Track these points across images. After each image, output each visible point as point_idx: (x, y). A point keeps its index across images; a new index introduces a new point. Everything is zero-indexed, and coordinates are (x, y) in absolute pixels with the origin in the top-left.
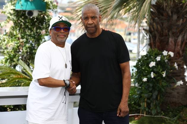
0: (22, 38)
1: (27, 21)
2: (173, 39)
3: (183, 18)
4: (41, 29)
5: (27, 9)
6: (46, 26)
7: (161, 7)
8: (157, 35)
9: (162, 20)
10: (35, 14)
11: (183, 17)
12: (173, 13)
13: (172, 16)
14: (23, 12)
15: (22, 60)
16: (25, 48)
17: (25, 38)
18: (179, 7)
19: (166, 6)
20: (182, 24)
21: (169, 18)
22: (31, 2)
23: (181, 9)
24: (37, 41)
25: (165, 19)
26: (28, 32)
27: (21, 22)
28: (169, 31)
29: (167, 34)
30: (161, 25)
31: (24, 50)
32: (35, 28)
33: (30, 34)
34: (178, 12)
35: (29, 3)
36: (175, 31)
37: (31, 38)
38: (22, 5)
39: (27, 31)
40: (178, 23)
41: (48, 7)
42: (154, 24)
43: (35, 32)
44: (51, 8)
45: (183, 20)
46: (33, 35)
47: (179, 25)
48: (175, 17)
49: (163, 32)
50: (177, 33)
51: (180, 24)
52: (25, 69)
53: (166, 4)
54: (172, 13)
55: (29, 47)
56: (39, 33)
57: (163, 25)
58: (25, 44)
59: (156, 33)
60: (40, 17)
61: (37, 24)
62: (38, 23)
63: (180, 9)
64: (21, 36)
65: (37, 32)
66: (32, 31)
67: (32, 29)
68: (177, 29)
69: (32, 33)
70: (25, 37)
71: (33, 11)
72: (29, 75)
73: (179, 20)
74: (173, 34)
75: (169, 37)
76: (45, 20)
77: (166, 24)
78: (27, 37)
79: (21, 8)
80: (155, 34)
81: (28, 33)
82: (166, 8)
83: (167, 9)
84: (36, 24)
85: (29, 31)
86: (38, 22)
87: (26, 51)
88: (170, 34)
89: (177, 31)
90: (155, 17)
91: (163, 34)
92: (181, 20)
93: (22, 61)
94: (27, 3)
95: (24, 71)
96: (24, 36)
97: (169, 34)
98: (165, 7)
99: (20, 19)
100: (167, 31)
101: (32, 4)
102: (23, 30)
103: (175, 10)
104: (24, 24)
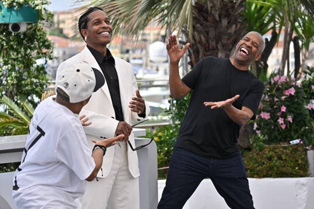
0: (6, 63)
1: (11, 38)
2: (224, 54)
3: (235, 24)
4: (31, 49)
5: (11, 22)
6: (39, 45)
7: (204, 9)
8: (200, 50)
9: (206, 26)
10: (23, 28)
11: (236, 22)
12: (222, 16)
13: (220, 21)
14: (4, 26)
15: (7, 96)
16: (11, 79)
17: (9, 64)
18: (229, 7)
19: (212, 7)
20: (235, 32)
21: (217, 23)
22: (16, 11)
23: (233, 11)
24: (26, 67)
25: (211, 26)
26: (13, 55)
27: (3, 40)
28: (217, 43)
29: (215, 47)
30: (206, 35)
31: (9, 81)
32: (22, 48)
33: (17, 57)
34: (228, 15)
35: (13, 12)
36: (226, 43)
37: (19, 63)
38: (3, 16)
39: (11, 54)
40: (230, 31)
41: (41, 16)
42: (196, 33)
43: (23, 54)
44: (44, 18)
45: (236, 27)
46: (20, 59)
47: (230, 33)
48: (225, 22)
49: (209, 45)
50: (229, 45)
51: (233, 32)
52: (12, 109)
53: (211, 5)
54: (220, 16)
55: (16, 77)
56: (29, 56)
57: (208, 34)
58: (10, 73)
59: (199, 46)
60: (29, 31)
61: (26, 43)
62: (26, 41)
63: (230, 10)
64: (4, 61)
65: (26, 55)
66: (18, 53)
67: (19, 50)
68: (228, 39)
69: (20, 56)
70: (10, 62)
71: (20, 23)
72: (19, 117)
73: (231, 26)
74: (223, 46)
75: (218, 52)
76: (36, 37)
77: (212, 34)
78: (12, 62)
79: (3, 20)
80: (197, 48)
81: (13, 57)
82: (211, 10)
83: (213, 12)
84: (24, 42)
85: (15, 53)
86: (26, 39)
87: (12, 82)
88: (219, 47)
89: (229, 42)
90: (197, 24)
91: (209, 47)
92: (234, 26)
93: (6, 98)
94: (11, 13)
95: (12, 112)
96: (8, 61)
97: (217, 48)
98: (209, 8)
99: (1, 36)
100: (214, 43)
101: (19, 14)
102: (5, 52)
103: (224, 13)
104: (7, 43)
